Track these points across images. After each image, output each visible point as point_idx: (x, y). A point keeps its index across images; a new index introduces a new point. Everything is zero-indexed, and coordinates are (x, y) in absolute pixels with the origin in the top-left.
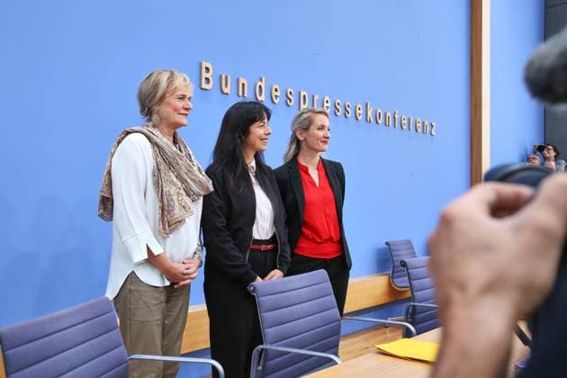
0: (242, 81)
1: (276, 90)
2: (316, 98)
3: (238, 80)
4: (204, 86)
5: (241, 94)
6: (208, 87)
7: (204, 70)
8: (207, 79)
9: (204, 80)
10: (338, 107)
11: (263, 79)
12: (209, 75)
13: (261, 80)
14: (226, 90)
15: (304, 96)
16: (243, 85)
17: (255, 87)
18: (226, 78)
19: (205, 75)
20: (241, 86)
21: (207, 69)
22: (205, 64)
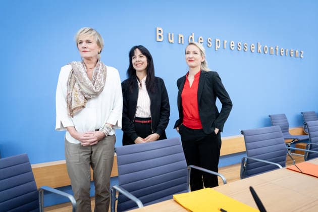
0: (180, 36)
1: (201, 39)
2: (226, 42)
3: (178, 36)
4: (158, 39)
5: (180, 43)
6: (161, 40)
7: (158, 31)
8: (160, 36)
9: (158, 37)
10: (239, 46)
11: (193, 34)
12: (161, 34)
13: (192, 35)
14: (171, 41)
15: (218, 41)
16: (181, 37)
17: (188, 39)
18: (171, 35)
19: (158, 34)
20: (180, 39)
21: (160, 31)
22: (158, 29)
